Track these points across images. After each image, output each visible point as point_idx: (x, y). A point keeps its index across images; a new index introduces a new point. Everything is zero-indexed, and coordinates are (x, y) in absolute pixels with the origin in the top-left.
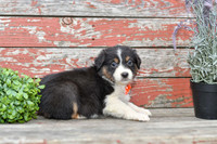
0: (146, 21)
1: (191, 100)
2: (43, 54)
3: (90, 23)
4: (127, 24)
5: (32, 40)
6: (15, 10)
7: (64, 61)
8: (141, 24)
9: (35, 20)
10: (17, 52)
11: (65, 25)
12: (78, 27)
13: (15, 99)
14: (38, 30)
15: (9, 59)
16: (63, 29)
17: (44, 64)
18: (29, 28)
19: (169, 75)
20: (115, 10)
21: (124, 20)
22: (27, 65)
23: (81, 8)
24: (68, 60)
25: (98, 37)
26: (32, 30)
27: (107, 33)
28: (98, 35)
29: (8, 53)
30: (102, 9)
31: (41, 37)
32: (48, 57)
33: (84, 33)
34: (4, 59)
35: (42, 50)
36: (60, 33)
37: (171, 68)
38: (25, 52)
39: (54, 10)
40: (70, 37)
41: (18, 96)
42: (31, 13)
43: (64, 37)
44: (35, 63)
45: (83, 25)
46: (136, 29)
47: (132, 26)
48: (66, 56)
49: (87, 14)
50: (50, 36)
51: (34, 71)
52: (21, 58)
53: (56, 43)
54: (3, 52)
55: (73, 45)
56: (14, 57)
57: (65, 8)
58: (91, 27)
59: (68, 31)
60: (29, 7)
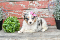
2: (25, 11)
3: (38, 2)
5: (22, 8)
9: (22, 2)
10: (18, 11)
11: (31, 3)
15: (16, 13)
25: (40, 6)
26: (22, 5)
27: (43, 4)
28: (40, 5)
31: (24, 7)
33: (36, 5)
36: (30, 5)
38: (20, 11)
40: (32, 6)
45: (36, 3)
50: (27, 6)
52: (19, 13)
53: (28, 8)
54: (14, 11)
58: (38, 3)
59: (32, 5)
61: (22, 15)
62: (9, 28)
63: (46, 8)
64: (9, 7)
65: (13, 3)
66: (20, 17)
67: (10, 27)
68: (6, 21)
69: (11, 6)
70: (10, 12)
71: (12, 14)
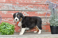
0: (40, 12)
1: (50, 30)
4: (35, 12)
6: (9, 9)
8: (38, 12)
9: (13, 12)
10: (9, 19)
13: (8, 29)
17: (15, 22)
19: (45, 24)
20: (32, 9)
22: (11, 22)
23: (24, 9)
27: (30, 15)
28: (28, 15)
29: (7, 19)
30: (29, 9)
37: (45, 23)
39: (18, 9)
41: (9, 29)
42: (12, 10)
45: (24, 13)
46: (37, 14)
47: (36, 13)
52: (10, 20)
56: (8, 20)
57: (20, 9)
58: (26, 13)
60: (12, 8)
61: (13, 22)
64: (1, 15)
65: (5, 12)
69: (4, 14)
71: (4, 21)
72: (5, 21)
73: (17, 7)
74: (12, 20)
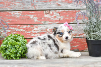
2: (36, 27)
3: (58, 12)
5: (31, 21)
7: (46, 30)
9: (33, 12)
10: (25, 27)
11: (46, 14)
12: (53, 15)
14: (34, 16)
15: (22, 30)
16: (45, 16)
17: (37, 32)
18: (30, 16)
20: (70, 6)
21: (74, 11)
22: (29, 32)
23: (54, 6)
24: (48, 30)
25: (62, 19)
26: (32, 17)
28: (62, 18)
29: (21, 27)
30: (64, 6)
31: (36, 20)
32: (39, 29)
33: (55, 17)
34: (19, 30)
35: (36, 26)
36: (44, 17)
38: (29, 26)
39: (42, 7)
40: (49, 19)
42: (31, 9)
43: (46, 19)
44: (33, 31)
45: (55, 14)
48: (47, 28)
49: (56, 9)
50: (40, 19)
51: (32, 35)
52: (27, 29)
53: (43, 22)
54: (19, 27)
55: (50, 23)
56: (24, 29)
57: (46, 6)
58: (58, 14)
59: (48, 17)
60: (30, 6)
62: (11, 51)
63: (72, 22)
64: (10, 20)
65: (17, 13)
66: (28, 36)
67: (13, 50)
68: (7, 41)
70: (12, 27)
71: (15, 31)
72: (17, 32)
73: (40, 2)
74: (32, 29)
